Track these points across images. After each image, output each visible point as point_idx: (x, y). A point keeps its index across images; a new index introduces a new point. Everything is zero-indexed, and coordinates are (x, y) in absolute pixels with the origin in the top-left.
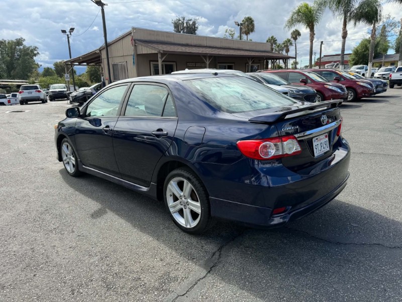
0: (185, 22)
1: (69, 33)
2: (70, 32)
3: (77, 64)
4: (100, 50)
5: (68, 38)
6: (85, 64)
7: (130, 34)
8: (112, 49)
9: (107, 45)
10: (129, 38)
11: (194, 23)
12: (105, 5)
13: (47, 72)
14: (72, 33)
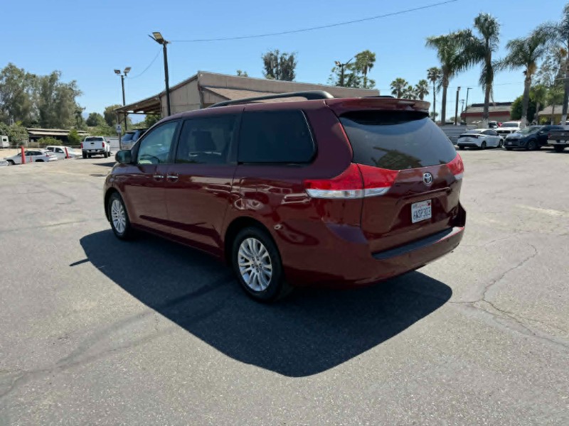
0: (279, 56)
1: (123, 74)
2: (125, 73)
3: (132, 112)
4: (160, 96)
5: (123, 79)
6: (142, 112)
7: (195, 78)
8: (174, 95)
9: (169, 91)
10: (194, 84)
11: (291, 59)
12: (167, 42)
13: (93, 120)
14: (127, 74)
